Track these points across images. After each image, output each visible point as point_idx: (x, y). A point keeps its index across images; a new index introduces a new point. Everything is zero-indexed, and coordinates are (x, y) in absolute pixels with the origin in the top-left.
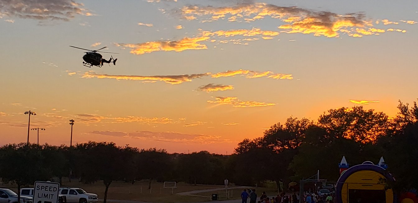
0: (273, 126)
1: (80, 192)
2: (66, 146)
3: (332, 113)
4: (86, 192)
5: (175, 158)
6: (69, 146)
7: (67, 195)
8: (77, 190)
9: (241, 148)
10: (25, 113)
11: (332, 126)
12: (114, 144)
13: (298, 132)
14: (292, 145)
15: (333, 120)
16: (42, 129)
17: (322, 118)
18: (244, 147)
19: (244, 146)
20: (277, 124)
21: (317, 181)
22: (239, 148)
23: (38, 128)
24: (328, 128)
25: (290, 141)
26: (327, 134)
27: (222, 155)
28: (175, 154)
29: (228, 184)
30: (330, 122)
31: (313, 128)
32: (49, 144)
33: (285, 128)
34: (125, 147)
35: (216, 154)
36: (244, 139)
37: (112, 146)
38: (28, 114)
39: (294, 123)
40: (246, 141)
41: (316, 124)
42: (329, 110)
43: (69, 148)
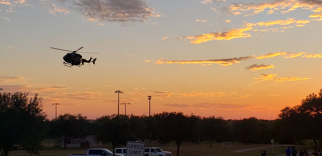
0: (309, 96)
1: (159, 151)
2: (146, 116)
4: (163, 151)
5: (230, 123)
6: (148, 115)
7: (149, 153)
8: (156, 149)
9: (284, 114)
12: (182, 113)
16: (128, 104)
18: (286, 113)
20: (312, 94)
22: (281, 114)
23: (125, 103)
27: (267, 120)
28: (230, 120)
29: (274, 143)
32: (134, 115)
33: (318, 97)
34: (191, 115)
35: (263, 119)
36: (285, 107)
37: (180, 115)
38: (117, 92)
40: (287, 109)
43: (148, 118)
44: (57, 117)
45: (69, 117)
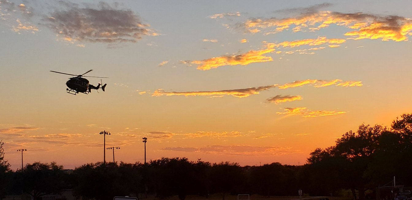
0: (345, 135)
2: (140, 163)
3: (405, 118)
5: (247, 171)
6: (143, 163)
9: (313, 158)
10: (101, 133)
11: (406, 131)
12: (187, 159)
13: (371, 139)
14: (366, 153)
15: (406, 125)
16: (117, 148)
17: (396, 124)
18: (317, 157)
19: (316, 155)
20: (349, 132)
21: (394, 187)
22: (311, 158)
23: (113, 147)
24: (402, 133)
25: (363, 149)
26: (401, 140)
27: (294, 166)
28: (247, 167)
29: (302, 195)
30: (404, 127)
31: (386, 134)
32: (124, 162)
33: (357, 136)
34: (198, 161)
35: (289, 165)
36: (315, 149)
37: (184, 161)
39: (366, 130)
40: (317, 151)
41: (389, 130)
42: (402, 115)
43: (143, 165)
44: (24, 166)
45: (39, 166)
